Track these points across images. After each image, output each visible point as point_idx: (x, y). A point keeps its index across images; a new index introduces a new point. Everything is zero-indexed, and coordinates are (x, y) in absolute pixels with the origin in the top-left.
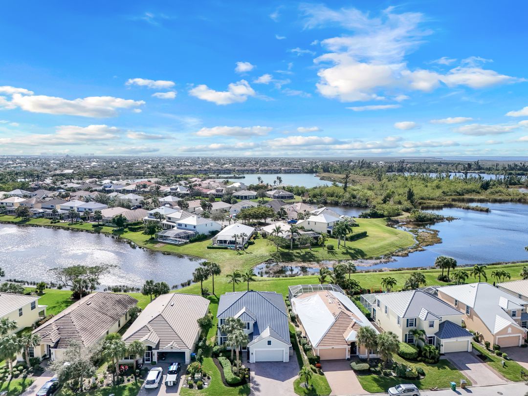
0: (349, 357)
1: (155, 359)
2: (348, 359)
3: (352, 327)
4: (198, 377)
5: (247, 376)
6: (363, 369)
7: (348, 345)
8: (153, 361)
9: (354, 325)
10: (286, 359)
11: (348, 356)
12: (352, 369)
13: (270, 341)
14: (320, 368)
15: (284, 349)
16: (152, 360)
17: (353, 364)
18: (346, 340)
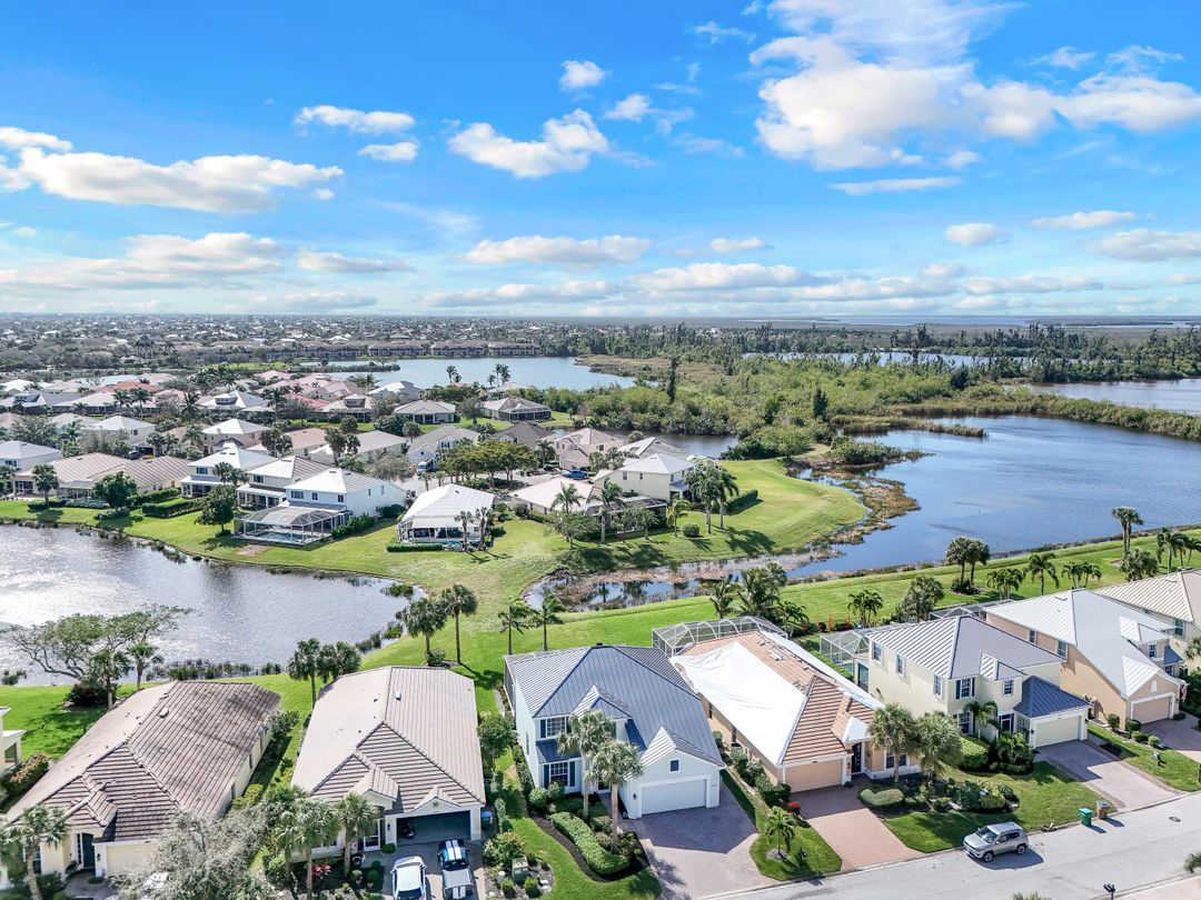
0: (849, 779)
1: (391, 837)
2: (848, 785)
3: (848, 711)
4: (522, 868)
5: (637, 851)
6: (892, 802)
7: (848, 751)
8: (387, 842)
9: (850, 706)
10: (712, 800)
11: (846, 777)
12: (865, 804)
13: (677, 761)
14: (796, 811)
15: (708, 777)
16: (383, 842)
17: (867, 793)
18: (843, 740)
